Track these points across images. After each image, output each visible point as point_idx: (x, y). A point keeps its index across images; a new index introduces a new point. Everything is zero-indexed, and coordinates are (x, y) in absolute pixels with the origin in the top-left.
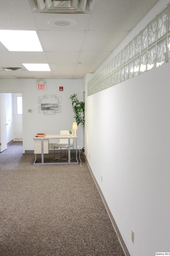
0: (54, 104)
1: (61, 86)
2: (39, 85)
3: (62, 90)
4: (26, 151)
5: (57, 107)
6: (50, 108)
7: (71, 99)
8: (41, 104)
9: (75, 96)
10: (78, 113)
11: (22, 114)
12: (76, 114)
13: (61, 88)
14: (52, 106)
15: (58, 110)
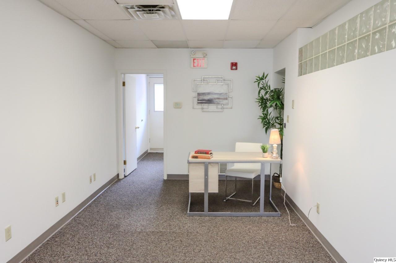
0: (221, 94)
1: (234, 61)
2: (194, 59)
3: (236, 69)
4: (168, 175)
5: (227, 99)
6: (212, 101)
7: (257, 83)
8: (198, 94)
9: (265, 78)
10: (268, 110)
11: (164, 112)
12: (263, 113)
13: (234, 65)
14: (216, 96)
15: (227, 104)
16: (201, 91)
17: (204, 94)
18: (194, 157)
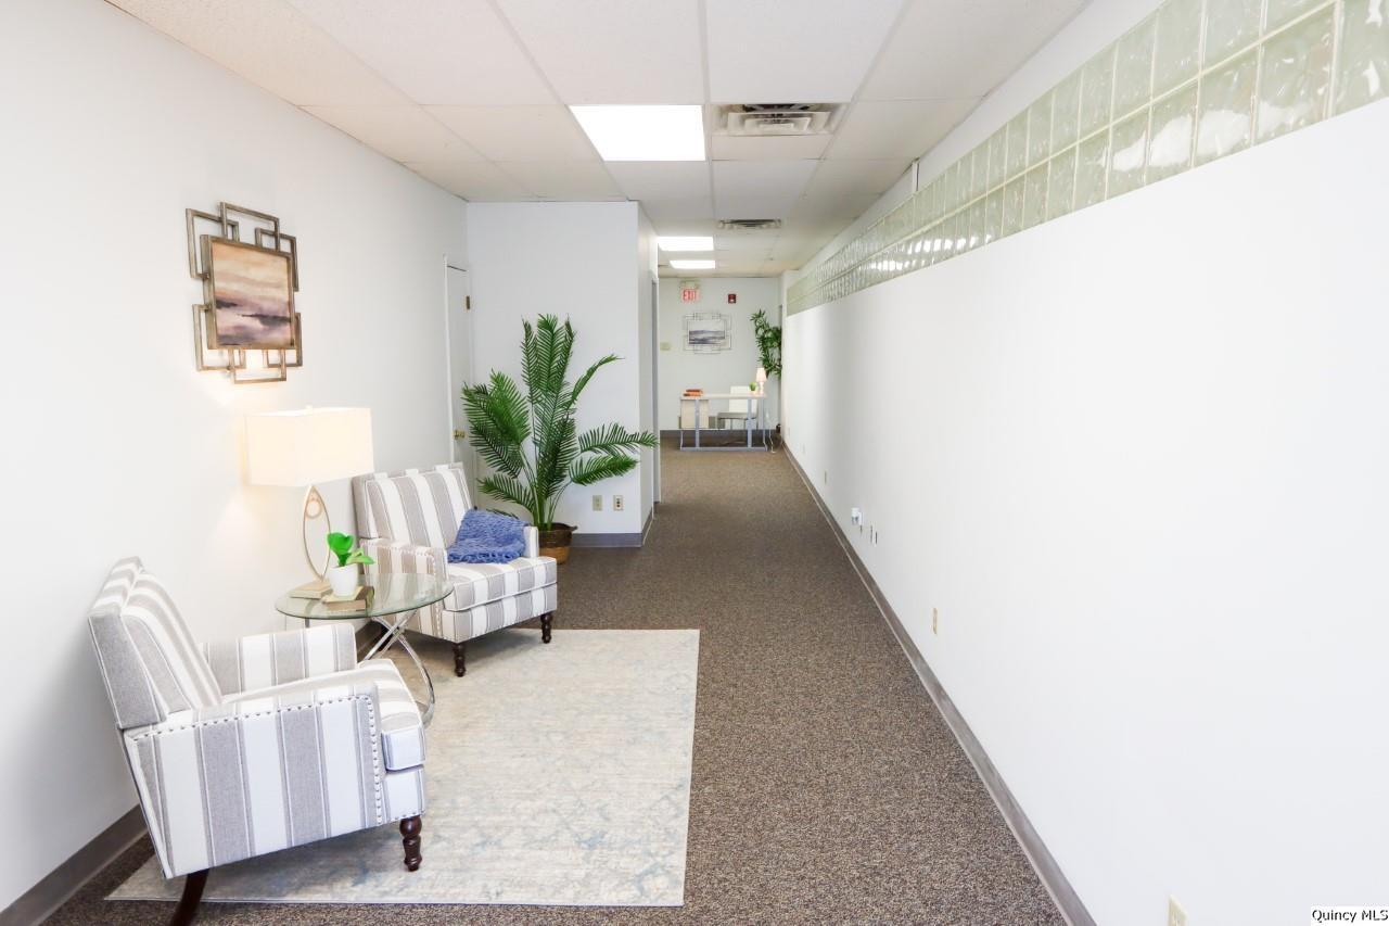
0: (716, 330)
1: (732, 293)
3: (734, 302)
5: (723, 338)
6: (707, 341)
7: (754, 320)
8: (690, 332)
9: (762, 316)
10: (768, 350)
12: (763, 353)
13: (732, 298)
14: (711, 335)
15: (725, 344)
16: (694, 328)
17: (696, 332)
18: (686, 395)
